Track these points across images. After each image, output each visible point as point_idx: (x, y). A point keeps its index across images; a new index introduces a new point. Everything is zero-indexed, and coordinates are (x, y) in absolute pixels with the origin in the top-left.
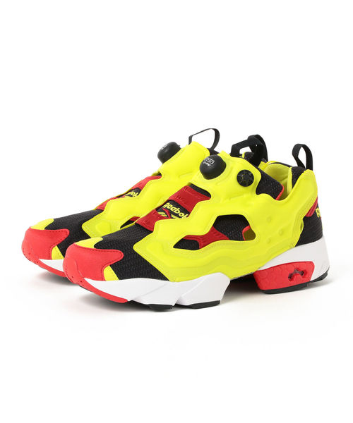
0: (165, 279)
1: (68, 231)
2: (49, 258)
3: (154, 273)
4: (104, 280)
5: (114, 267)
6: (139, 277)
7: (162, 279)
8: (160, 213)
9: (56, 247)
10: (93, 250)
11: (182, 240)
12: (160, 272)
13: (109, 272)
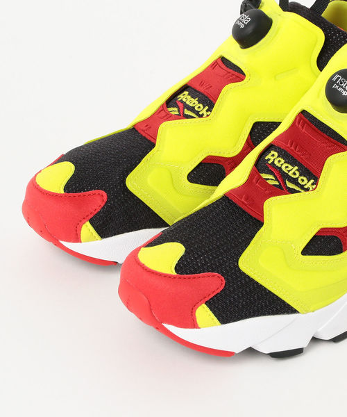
0: (293, 311)
1: (105, 194)
2: (77, 239)
3: (275, 305)
4: (198, 327)
5: (212, 305)
6: (253, 316)
7: (288, 313)
8: (264, 176)
9: (88, 223)
10: (174, 277)
11: (315, 238)
12: (284, 302)
13: (204, 313)
